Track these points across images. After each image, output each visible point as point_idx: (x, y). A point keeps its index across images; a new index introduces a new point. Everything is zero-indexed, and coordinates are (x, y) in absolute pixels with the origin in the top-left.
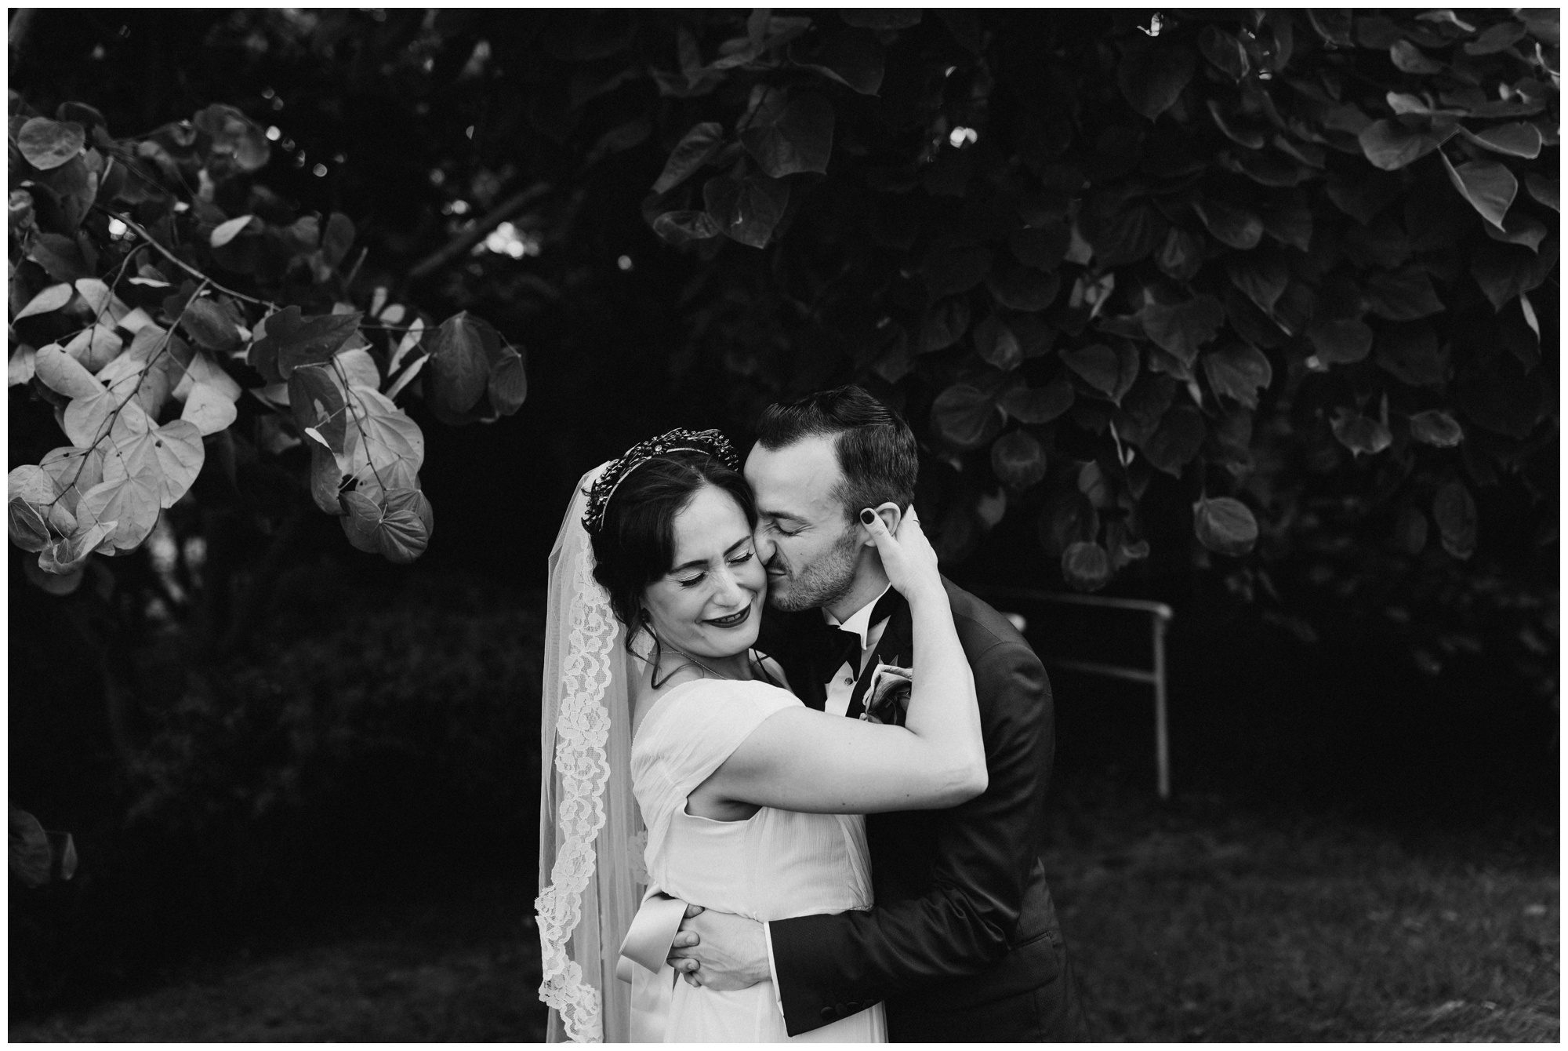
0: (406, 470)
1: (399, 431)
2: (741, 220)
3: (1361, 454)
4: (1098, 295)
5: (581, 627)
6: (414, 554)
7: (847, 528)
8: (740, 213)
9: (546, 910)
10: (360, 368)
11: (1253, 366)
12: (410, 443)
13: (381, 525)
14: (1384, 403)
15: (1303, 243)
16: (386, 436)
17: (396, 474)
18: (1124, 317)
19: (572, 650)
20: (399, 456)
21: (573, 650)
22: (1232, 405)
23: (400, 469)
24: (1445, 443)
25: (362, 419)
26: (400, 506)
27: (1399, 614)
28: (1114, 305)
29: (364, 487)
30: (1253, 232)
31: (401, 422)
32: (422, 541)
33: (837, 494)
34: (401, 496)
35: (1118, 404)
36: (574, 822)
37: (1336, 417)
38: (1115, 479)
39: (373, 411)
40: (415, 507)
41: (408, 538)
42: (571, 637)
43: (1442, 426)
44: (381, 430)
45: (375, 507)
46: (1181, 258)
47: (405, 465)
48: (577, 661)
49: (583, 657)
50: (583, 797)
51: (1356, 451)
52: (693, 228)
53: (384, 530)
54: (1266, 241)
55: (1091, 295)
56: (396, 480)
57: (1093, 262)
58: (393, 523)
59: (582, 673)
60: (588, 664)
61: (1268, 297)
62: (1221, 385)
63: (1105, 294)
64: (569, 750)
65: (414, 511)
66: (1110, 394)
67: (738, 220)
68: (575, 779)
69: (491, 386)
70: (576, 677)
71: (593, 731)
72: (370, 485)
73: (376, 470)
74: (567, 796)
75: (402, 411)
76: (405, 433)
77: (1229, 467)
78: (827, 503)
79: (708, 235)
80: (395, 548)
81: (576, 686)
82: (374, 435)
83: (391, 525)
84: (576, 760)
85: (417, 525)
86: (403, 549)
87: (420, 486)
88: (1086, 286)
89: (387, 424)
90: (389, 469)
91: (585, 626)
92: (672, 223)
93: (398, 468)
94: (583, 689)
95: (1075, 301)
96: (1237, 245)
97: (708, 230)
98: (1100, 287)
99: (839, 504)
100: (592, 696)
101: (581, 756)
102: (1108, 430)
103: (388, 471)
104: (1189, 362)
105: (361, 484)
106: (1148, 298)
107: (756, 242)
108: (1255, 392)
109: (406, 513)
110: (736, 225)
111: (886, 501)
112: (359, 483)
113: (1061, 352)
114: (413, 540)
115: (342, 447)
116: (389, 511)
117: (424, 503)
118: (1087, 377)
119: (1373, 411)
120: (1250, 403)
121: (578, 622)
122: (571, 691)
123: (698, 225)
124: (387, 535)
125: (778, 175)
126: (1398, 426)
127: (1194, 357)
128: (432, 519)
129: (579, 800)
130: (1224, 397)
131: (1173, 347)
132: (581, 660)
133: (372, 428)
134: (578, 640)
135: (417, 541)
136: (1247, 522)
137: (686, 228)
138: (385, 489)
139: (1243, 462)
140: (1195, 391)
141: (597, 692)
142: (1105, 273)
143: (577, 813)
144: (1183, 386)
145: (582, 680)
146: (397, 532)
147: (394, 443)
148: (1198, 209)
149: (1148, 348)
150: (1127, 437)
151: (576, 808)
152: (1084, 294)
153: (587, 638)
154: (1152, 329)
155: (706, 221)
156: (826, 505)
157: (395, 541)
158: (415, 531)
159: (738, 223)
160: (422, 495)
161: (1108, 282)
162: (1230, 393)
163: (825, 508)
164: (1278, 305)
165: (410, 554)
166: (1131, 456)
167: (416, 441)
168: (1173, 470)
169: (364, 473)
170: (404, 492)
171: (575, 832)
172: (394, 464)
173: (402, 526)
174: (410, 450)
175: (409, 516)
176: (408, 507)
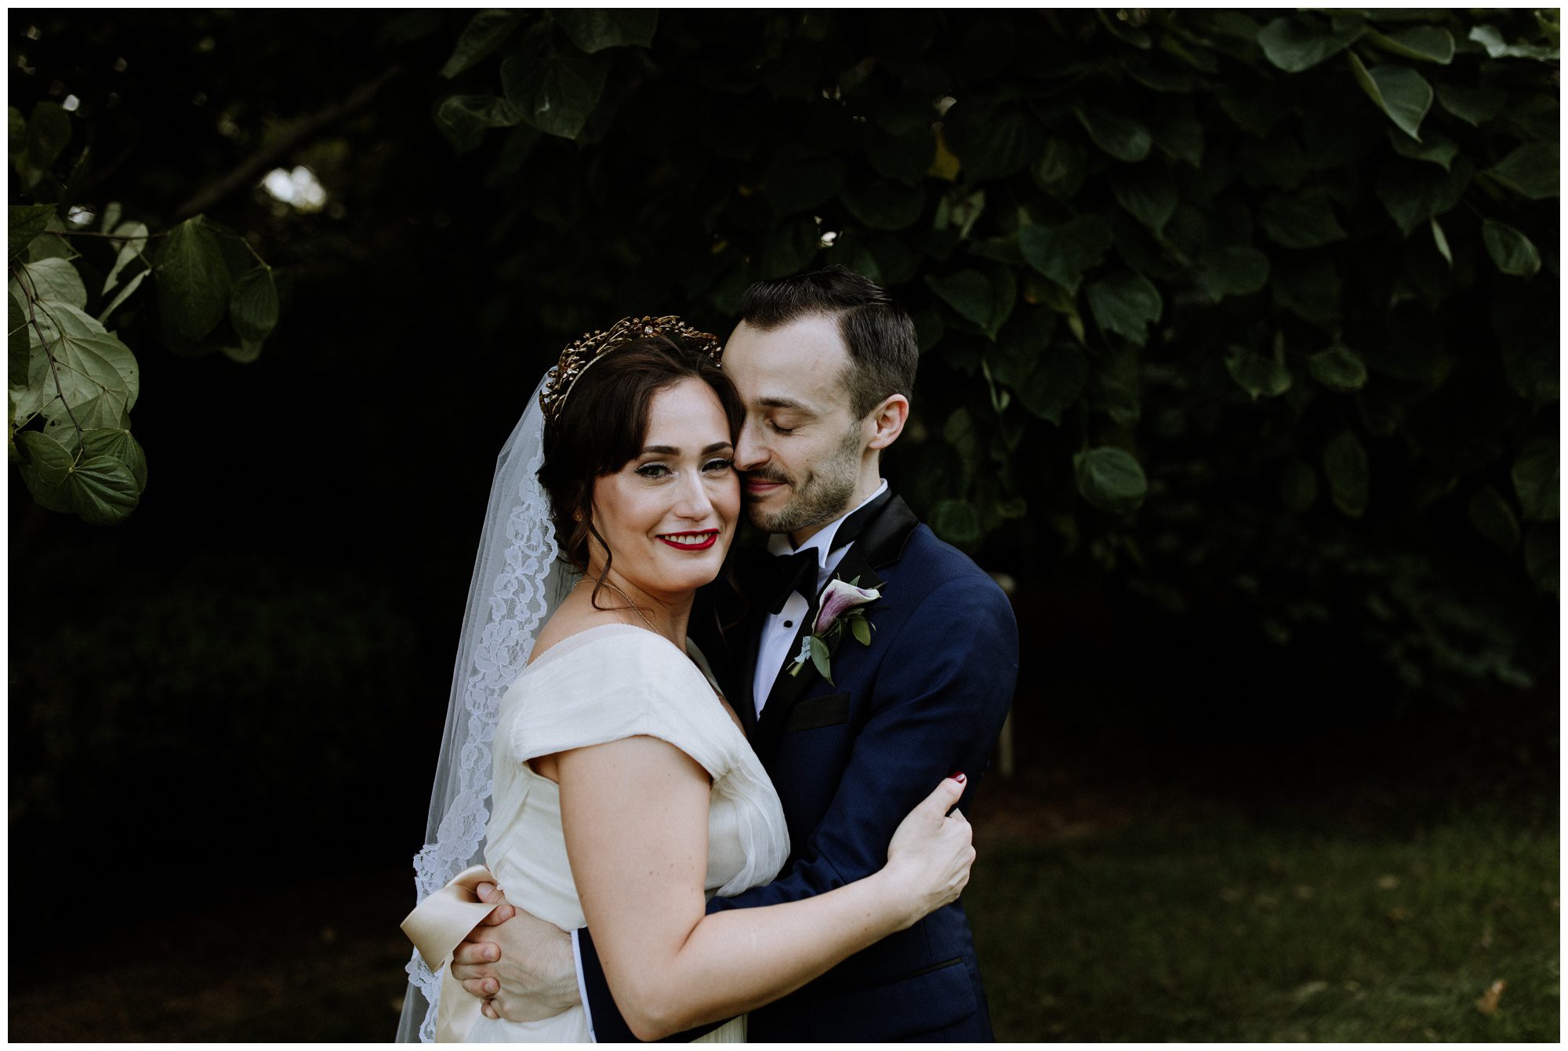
0: (112, 405)
1: (105, 358)
2: (547, 106)
3: (1260, 397)
4: (967, 215)
5: (522, 543)
6: (119, 512)
7: (853, 424)
8: (547, 98)
9: (424, 872)
10: (59, 281)
11: (1141, 298)
12: (122, 374)
13: (70, 474)
14: (1279, 342)
15: (1194, 157)
16: (88, 364)
17: (100, 412)
18: (997, 240)
19: (505, 568)
20: (103, 388)
21: (508, 569)
22: (1118, 340)
23: (105, 407)
24: (1349, 384)
25: (56, 342)
26: (101, 451)
27: (1248, 582)
28: (985, 227)
29: (57, 428)
30: (1139, 143)
31: (109, 346)
32: (132, 496)
33: (845, 381)
34: (103, 438)
35: (993, 337)
36: (473, 772)
37: (1231, 355)
38: (986, 426)
39: (72, 332)
40: (120, 452)
41: (110, 492)
42: (508, 552)
43: (1344, 366)
44: (82, 357)
45: (67, 454)
46: (1061, 171)
47: (110, 400)
48: (509, 582)
49: (517, 578)
50: (484, 743)
51: (1255, 393)
52: (489, 114)
53: (77, 481)
54: (1155, 156)
55: (959, 216)
56: (100, 419)
57: (961, 177)
58: (89, 473)
59: (514, 597)
60: (522, 588)
61: (1157, 217)
62: (1105, 319)
63: (974, 215)
64: (481, 685)
65: (119, 457)
66: (984, 326)
67: (544, 106)
68: (481, 721)
69: (234, 306)
70: (506, 601)
71: (511, 668)
72: (64, 425)
73: (71, 407)
74: (470, 739)
75: (114, 334)
76: (113, 361)
77: (1112, 413)
78: (833, 391)
79: (506, 123)
80: (93, 504)
81: (504, 611)
82: (72, 364)
83: (87, 476)
84: (487, 699)
85: (124, 475)
86: (104, 506)
87: (130, 425)
88: (952, 205)
89: (88, 346)
90: (91, 404)
91: (527, 542)
92: (461, 107)
93: (101, 406)
94: (510, 614)
95: (941, 221)
96: (1124, 156)
97: (507, 118)
98: (969, 206)
99: (846, 394)
100: (521, 626)
101: (492, 695)
102: (980, 370)
103: (89, 409)
104: (1072, 290)
105: (53, 424)
106: (1024, 217)
107: (567, 131)
108: (1143, 326)
109: (108, 460)
110: (543, 113)
111: (894, 393)
112: (49, 422)
113: (928, 279)
114: (118, 494)
115: (26, 376)
116: (85, 456)
117: (133, 448)
118: (958, 306)
119: (1267, 351)
120: (1139, 339)
121: (519, 536)
122: (496, 617)
123: (494, 112)
124: (81, 488)
125: (592, 50)
126: (1297, 367)
127: (1076, 286)
128: (145, 467)
129: (481, 746)
130: (1110, 332)
131: (1054, 271)
132: (515, 582)
133: (69, 355)
134: (515, 557)
135: (125, 496)
136: (1134, 475)
137: (480, 114)
138: (81, 430)
139: (1128, 407)
140: (1077, 326)
141: (529, 621)
142: (973, 190)
143: (476, 762)
144: (1062, 320)
145: (511, 605)
146: (95, 484)
147: (98, 373)
148: (1081, 115)
149: (1026, 274)
150: (1001, 377)
151: (476, 756)
152: (951, 214)
153: (526, 557)
154: (1031, 252)
155: (506, 109)
156: (831, 395)
157: (93, 496)
158: (119, 483)
159: (544, 109)
160: (130, 437)
161: (978, 200)
162: (1116, 328)
163: (831, 399)
164: (1166, 230)
165: (114, 513)
166: (1006, 400)
167: (128, 374)
168: (1051, 416)
169: (57, 410)
170: (106, 433)
171: (470, 786)
172: (96, 399)
173: (101, 476)
174: (121, 382)
175: (112, 464)
176: (111, 452)
